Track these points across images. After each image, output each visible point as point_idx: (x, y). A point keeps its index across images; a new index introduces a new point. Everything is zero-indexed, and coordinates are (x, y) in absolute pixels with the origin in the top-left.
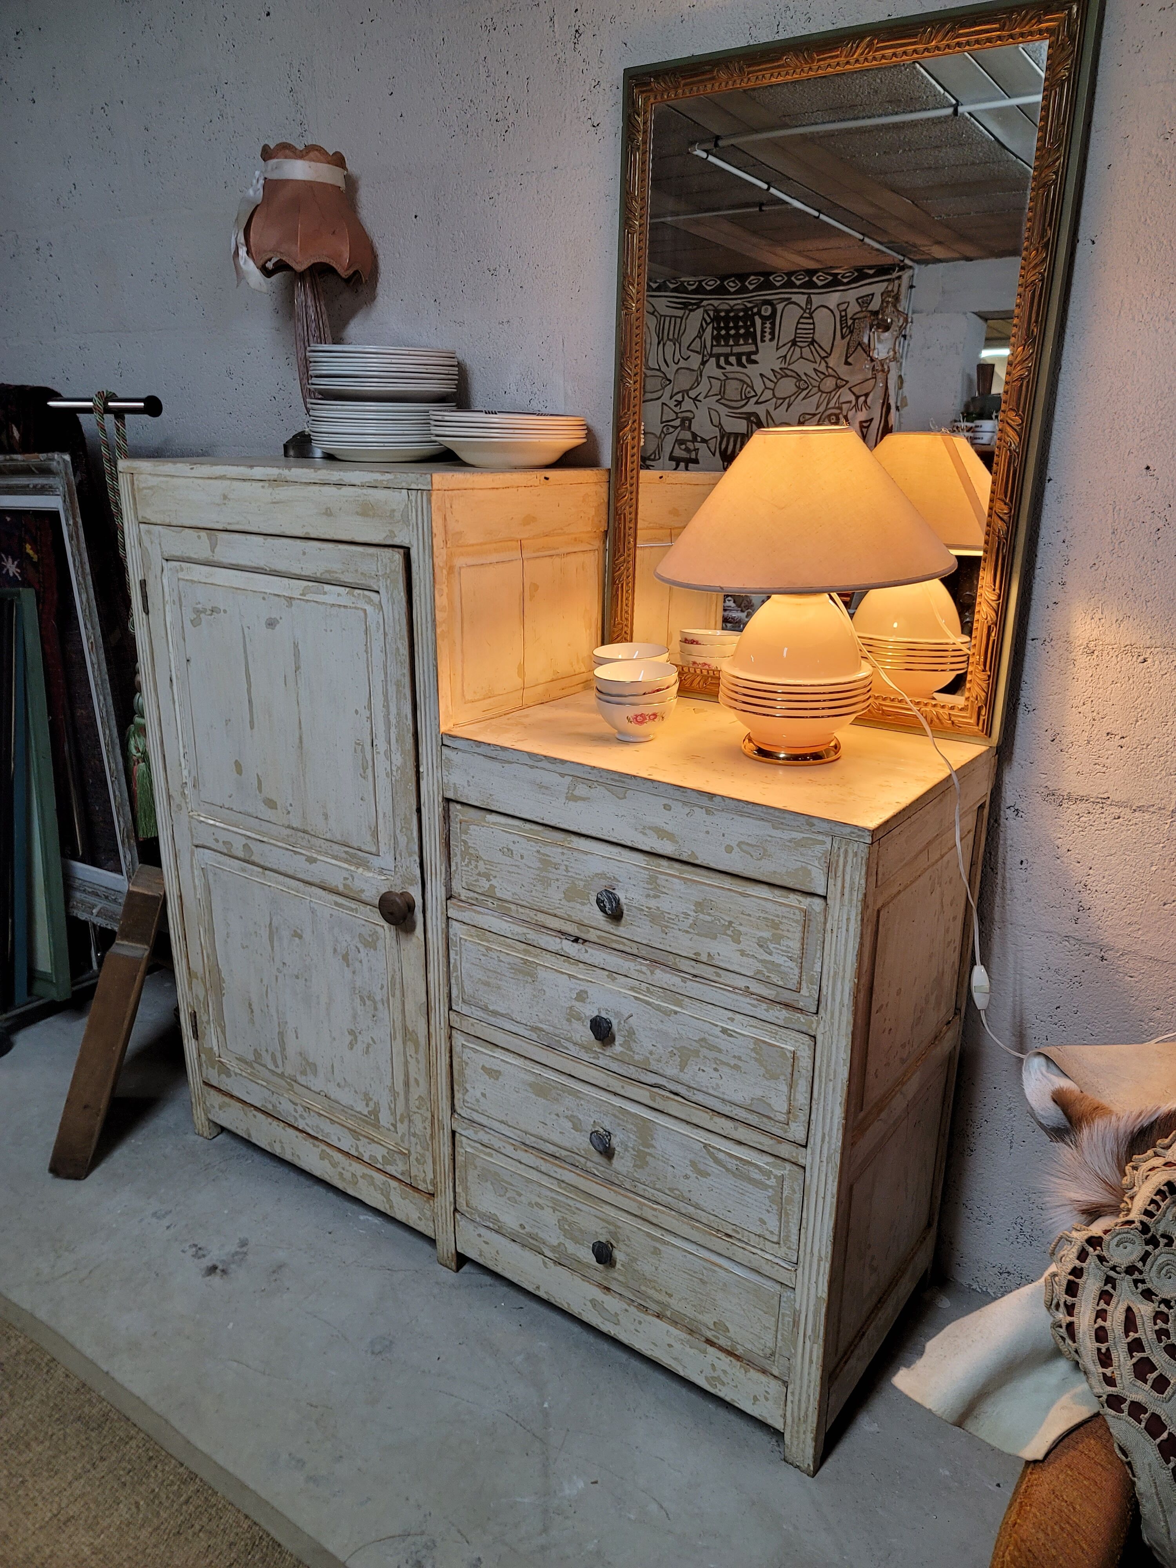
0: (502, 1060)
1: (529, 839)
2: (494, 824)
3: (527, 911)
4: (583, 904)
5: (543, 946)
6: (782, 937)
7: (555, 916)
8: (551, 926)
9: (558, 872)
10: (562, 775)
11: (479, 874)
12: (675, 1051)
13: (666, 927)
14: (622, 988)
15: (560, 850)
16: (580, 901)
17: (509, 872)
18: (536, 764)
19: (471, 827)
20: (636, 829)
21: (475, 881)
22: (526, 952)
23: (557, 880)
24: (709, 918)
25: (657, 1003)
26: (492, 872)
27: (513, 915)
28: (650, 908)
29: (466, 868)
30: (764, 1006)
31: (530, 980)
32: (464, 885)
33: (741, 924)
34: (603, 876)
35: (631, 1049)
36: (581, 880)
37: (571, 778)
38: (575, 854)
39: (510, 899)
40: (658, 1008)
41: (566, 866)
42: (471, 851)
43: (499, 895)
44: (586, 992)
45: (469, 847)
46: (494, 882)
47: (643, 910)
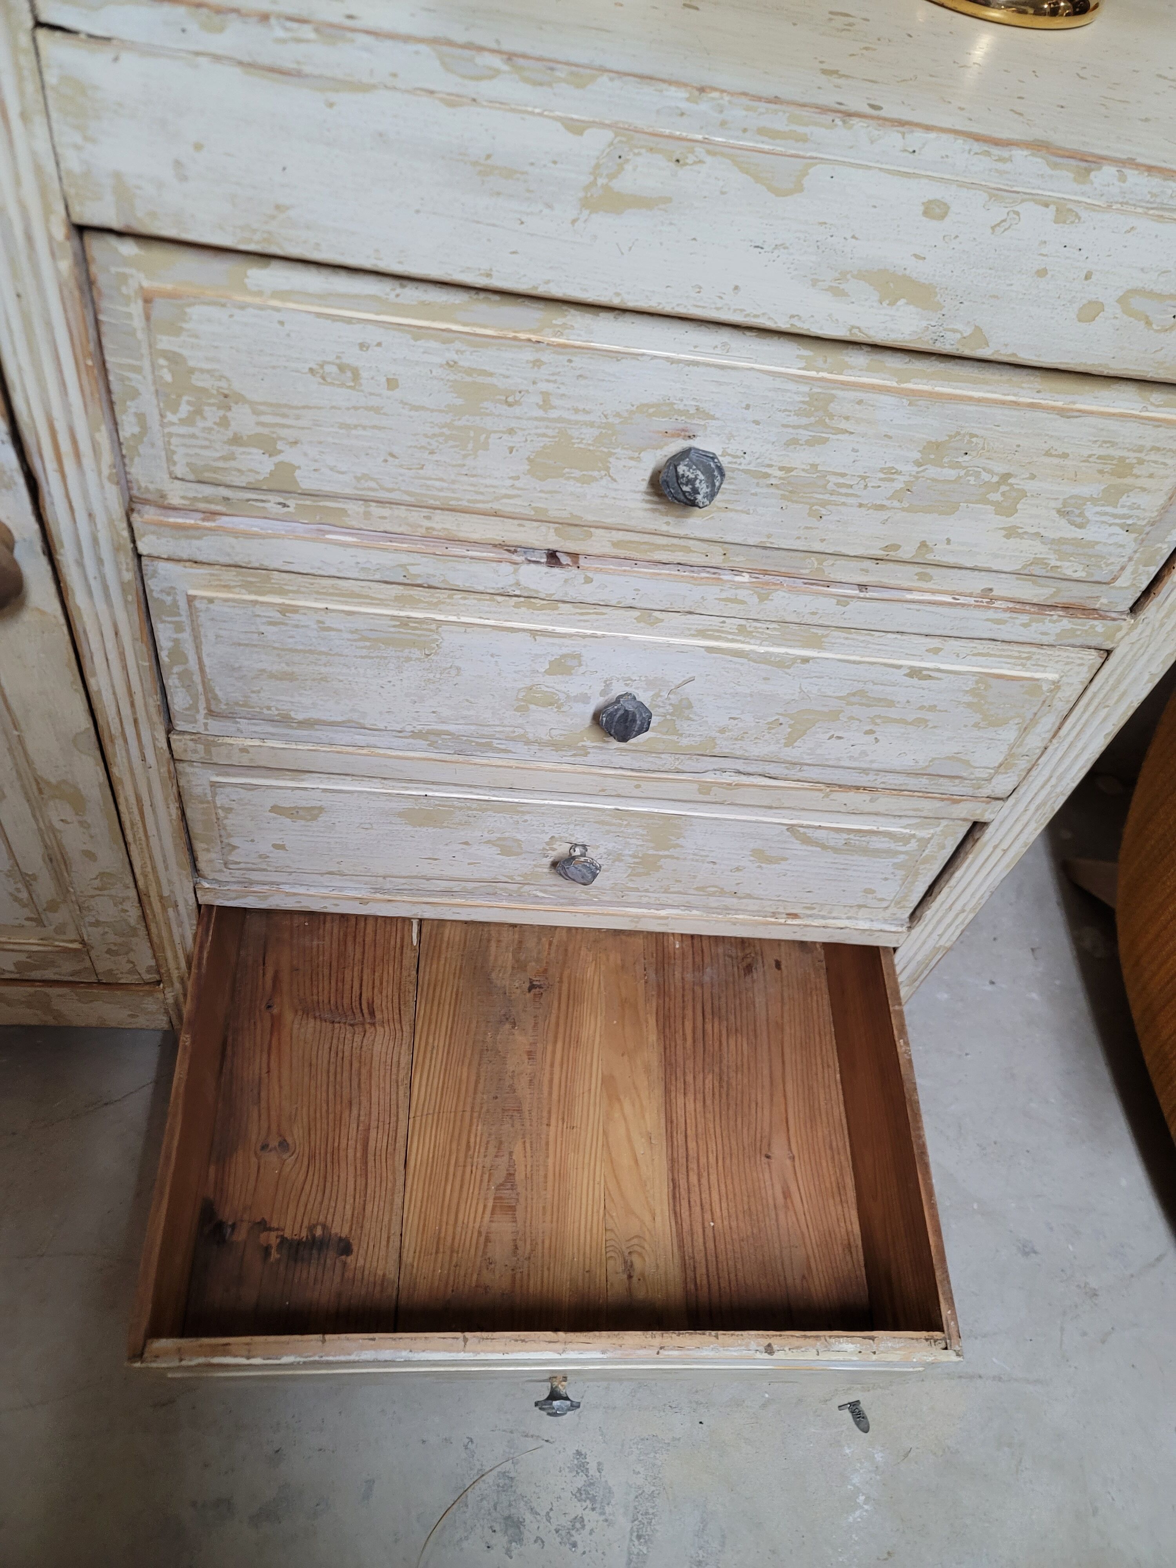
0: (325, 790)
1: (418, 333)
2: (277, 294)
3: (402, 511)
4: (586, 480)
5: (460, 583)
6: (1127, 490)
7: (496, 514)
8: (475, 536)
9: (517, 410)
10: (576, 127)
11: (236, 440)
12: (782, 720)
13: (824, 504)
14: (671, 636)
15: (528, 355)
16: (577, 473)
17: (343, 426)
18: (471, 88)
19: (195, 312)
20: (814, 283)
21: (223, 458)
22: (402, 603)
23: (511, 431)
24: (951, 474)
25: (762, 650)
26: (283, 432)
27: (354, 523)
28: (789, 470)
29: (183, 430)
30: (1025, 618)
31: (417, 653)
32: (179, 471)
33: (1033, 477)
34: (665, 408)
35: (676, 732)
36: (592, 424)
37: (609, 135)
38: (579, 361)
39: (348, 491)
40: (765, 659)
41: (546, 395)
42: (198, 381)
43: (306, 484)
44: (578, 657)
45: (192, 371)
46: (289, 455)
47: (767, 476)
